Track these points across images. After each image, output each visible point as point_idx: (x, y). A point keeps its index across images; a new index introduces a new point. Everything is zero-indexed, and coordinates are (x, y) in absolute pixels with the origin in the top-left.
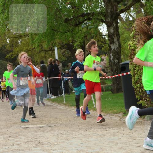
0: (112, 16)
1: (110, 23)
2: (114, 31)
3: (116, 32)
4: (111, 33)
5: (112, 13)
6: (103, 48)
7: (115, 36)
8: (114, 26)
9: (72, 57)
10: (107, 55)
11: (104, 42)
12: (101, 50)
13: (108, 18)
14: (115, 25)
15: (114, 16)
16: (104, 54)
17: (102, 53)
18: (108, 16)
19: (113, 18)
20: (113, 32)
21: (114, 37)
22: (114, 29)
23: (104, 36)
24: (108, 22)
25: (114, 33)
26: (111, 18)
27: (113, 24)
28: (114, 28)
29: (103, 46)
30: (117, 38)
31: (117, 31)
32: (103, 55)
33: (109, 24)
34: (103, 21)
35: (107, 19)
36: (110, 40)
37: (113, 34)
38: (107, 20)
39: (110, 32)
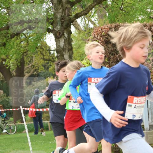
0: (62, 23)
1: (60, 33)
2: (65, 45)
3: (67, 46)
4: (61, 48)
5: (62, 19)
6: (50, 69)
7: (67, 51)
8: (65, 37)
9: (6, 82)
10: (55, 77)
11: (52, 60)
12: (48, 71)
13: (57, 25)
14: (66, 35)
15: (65, 23)
16: (52, 77)
17: (49, 74)
18: (58, 23)
19: (64, 25)
20: (63, 45)
21: (65, 52)
22: (64, 42)
23: (52, 50)
24: (57, 32)
25: (65, 47)
26: (62, 26)
27: (63, 34)
28: (65, 39)
29: (51, 65)
30: (68, 54)
31: (70, 44)
32: (50, 77)
33: (58, 34)
34: (49, 31)
35: (55, 27)
36: (59, 57)
37: (64, 49)
38: (55, 29)
39: (59, 46)
